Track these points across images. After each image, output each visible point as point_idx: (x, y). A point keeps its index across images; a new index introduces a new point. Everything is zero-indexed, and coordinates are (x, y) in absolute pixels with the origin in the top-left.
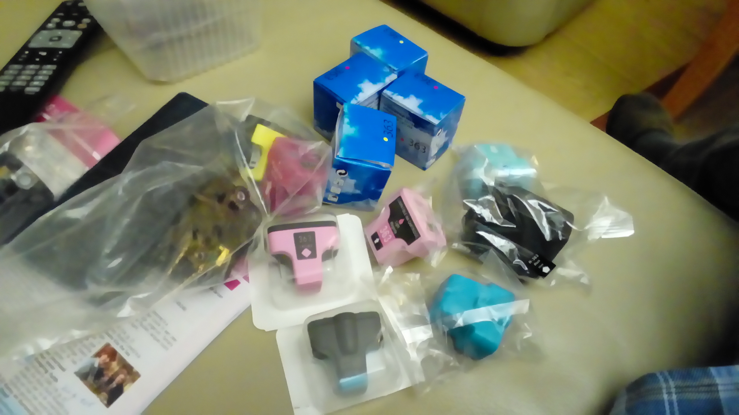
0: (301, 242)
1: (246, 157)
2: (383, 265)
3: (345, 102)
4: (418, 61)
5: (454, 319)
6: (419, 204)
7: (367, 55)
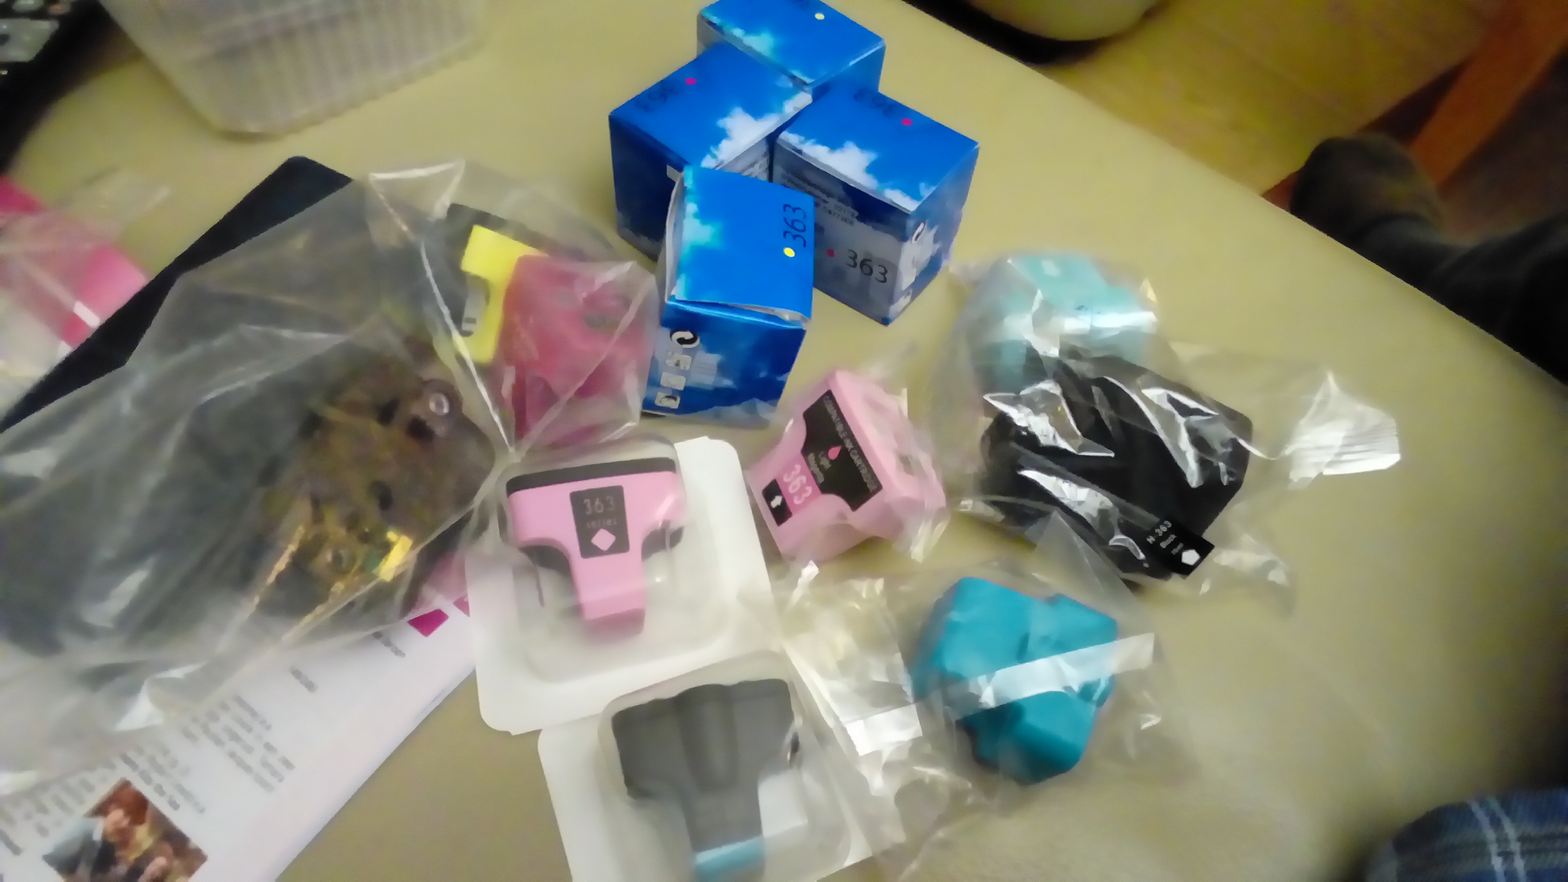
0: (589, 513)
1: (450, 308)
2: (793, 558)
3: (687, 163)
4: (861, 60)
5: (972, 689)
6: (876, 407)
7: (737, 49)
